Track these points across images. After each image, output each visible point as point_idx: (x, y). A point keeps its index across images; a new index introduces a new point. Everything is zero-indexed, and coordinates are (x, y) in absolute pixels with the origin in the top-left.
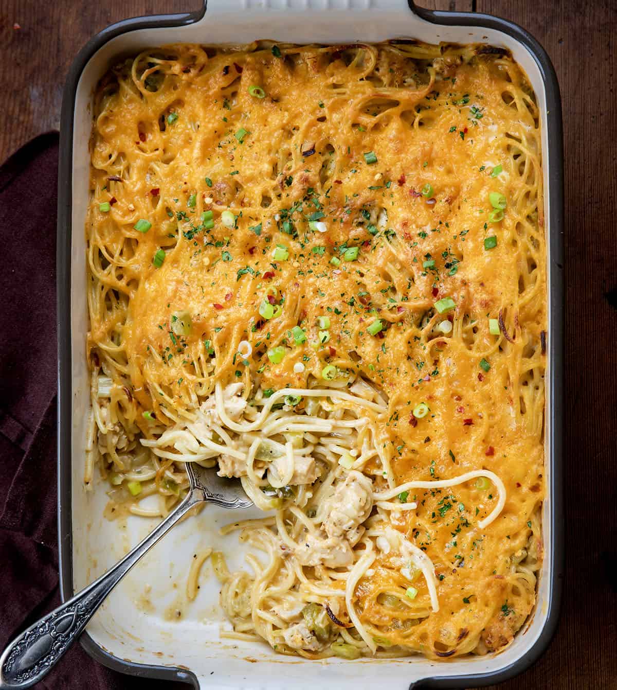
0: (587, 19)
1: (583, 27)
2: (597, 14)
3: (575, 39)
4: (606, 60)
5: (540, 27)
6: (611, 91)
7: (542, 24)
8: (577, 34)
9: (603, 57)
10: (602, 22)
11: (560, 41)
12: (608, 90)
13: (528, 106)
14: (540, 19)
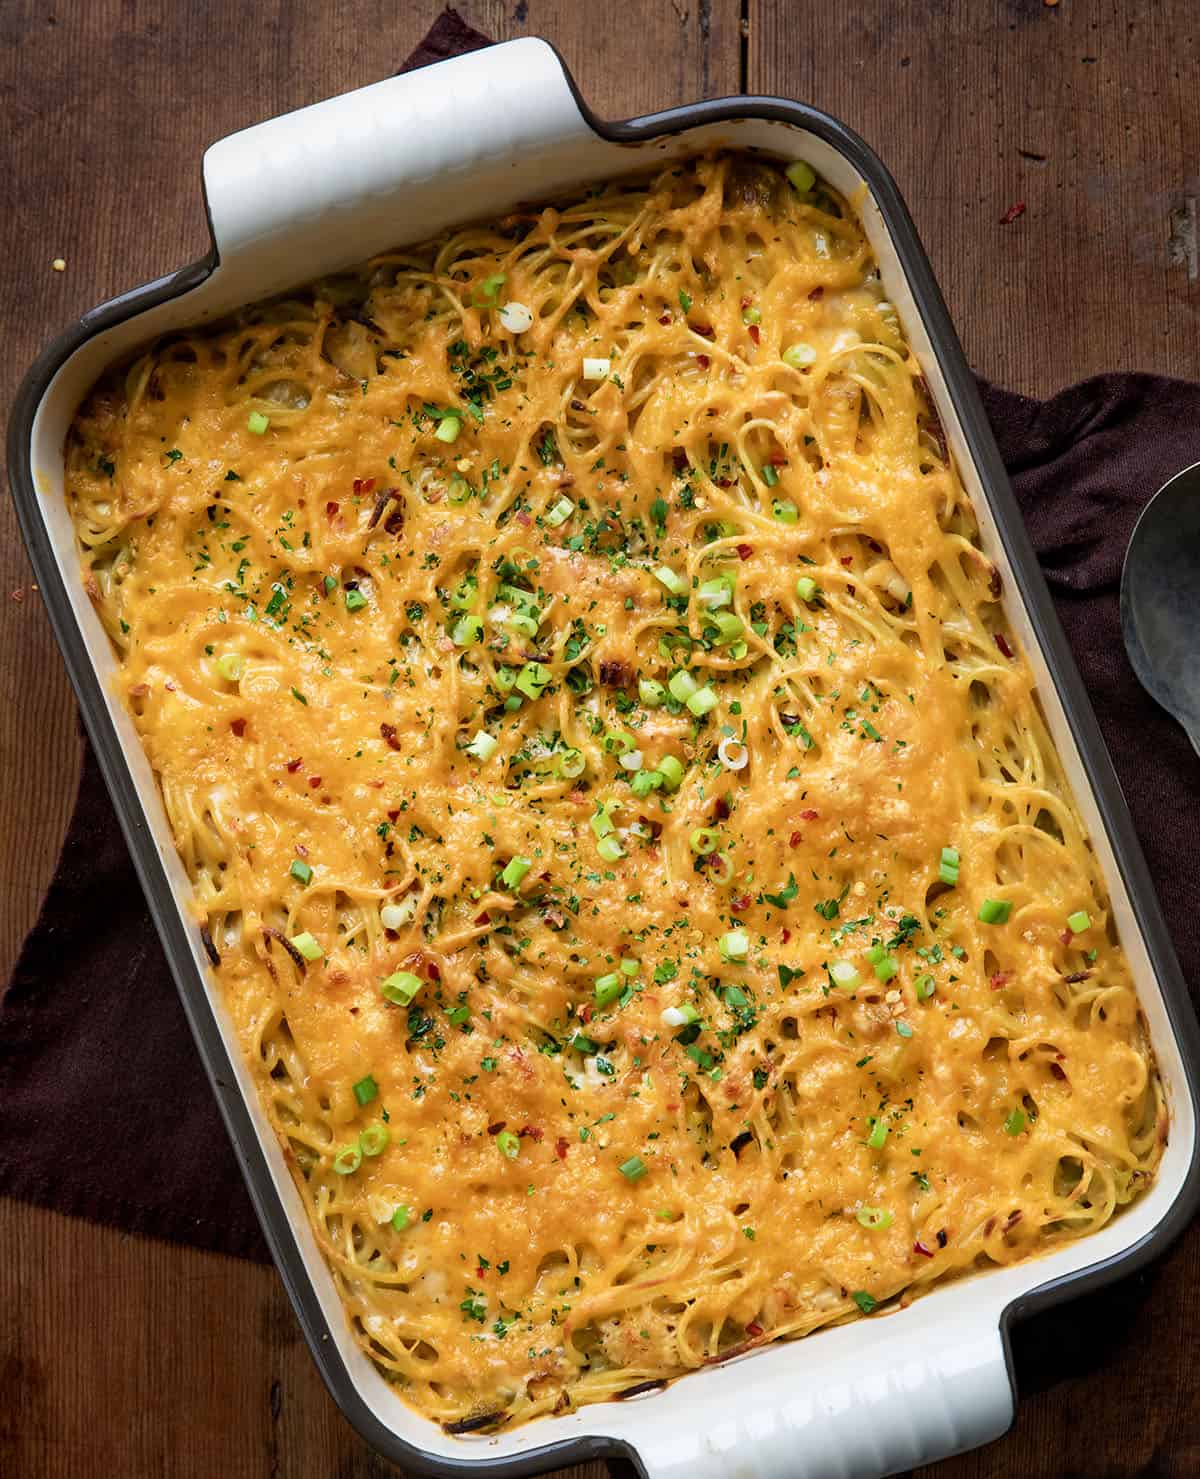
0: (955, 19)
1: (947, 36)
2: (973, 10)
3: (933, 59)
4: (991, 97)
5: (867, 35)
6: (1001, 155)
7: (871, 29)
8: (938, 50)
9: (985, 91)
10: (982, 27)
11: (905, 62)
12: (994, 155)
13: (383, 1351)
14: (867, 20)
